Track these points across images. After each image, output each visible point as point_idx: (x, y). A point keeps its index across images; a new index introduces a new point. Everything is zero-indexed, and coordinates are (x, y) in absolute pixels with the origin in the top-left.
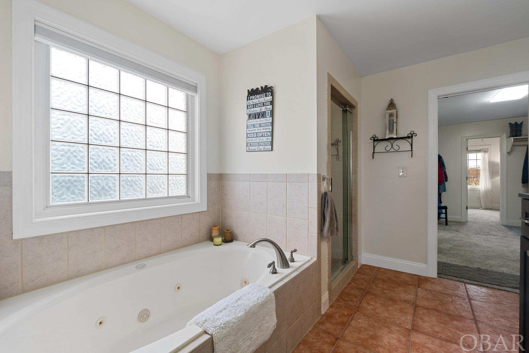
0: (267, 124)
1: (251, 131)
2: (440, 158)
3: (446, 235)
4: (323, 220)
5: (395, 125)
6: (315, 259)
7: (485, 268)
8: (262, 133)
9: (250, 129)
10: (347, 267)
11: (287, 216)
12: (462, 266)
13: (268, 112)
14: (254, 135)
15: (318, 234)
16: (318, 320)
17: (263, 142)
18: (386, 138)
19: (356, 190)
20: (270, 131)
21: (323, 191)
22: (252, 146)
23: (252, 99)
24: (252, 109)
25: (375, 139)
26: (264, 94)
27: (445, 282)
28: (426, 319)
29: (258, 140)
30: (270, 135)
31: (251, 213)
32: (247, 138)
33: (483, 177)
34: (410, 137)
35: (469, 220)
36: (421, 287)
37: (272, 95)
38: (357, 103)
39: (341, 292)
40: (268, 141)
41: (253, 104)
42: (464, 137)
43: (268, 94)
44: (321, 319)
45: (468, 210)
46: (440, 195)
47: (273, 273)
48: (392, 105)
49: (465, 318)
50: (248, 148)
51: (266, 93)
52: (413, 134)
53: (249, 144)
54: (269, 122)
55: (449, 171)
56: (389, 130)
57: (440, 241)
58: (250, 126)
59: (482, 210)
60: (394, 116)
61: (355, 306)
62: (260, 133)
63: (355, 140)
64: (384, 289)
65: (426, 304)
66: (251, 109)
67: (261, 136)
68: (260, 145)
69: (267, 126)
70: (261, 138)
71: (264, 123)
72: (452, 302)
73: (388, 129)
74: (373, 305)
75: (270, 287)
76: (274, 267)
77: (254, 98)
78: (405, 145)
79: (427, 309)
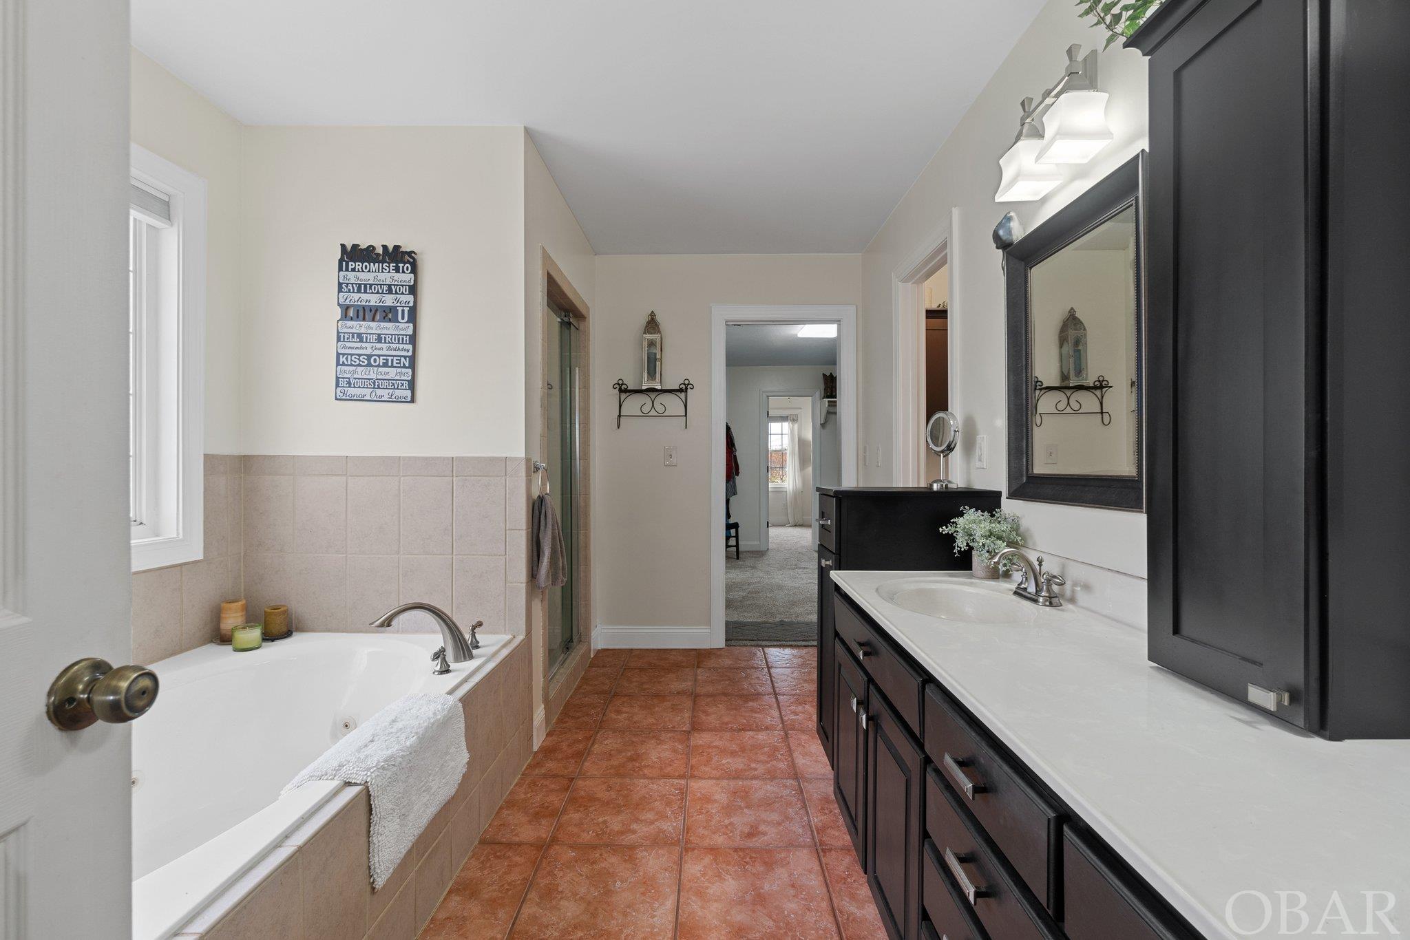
0: (399, 339)
1: (350, 348)
2: (728, 429)
3: (739, 576)
4: (535, 554)
5: (658, 363)
6: (521, 637)
7: (789, 620)
8: (385, 358)
9: (348, 345)
10: (570, 658)
11: (454, 553)
12: (759, 623)
13: (403, 311)
14: (360, 361)
15: (527, 583)
16: (528, 762)
17: (386, 380)
18: (644, 388)
19: (587, 494)
20: (407, 356)
21: (536, 493)
22: (354, 387)
23: (353, 270)
24: (357, 296)
25: (623, 387)
26: (391, 265)
27: (736, 650)
28: (711, 710)
29: (372, 373)
30: (407, 365)
31: (350, 554)
32: (338, 364)
33: (791, 467)
34: (683, 390)
35: (771, 546)
36: (701, 666)
37: (414, 271)
38: (588, 308)
39: (565, 706)
40: (403, 378)
41: (359, 282)
42: (763, 392)
43: (403, 267)
44: (532, 759)
45: (770, 528)
46: (728, 502)
47: (442, 672)
48: (652, 324)
49: (762, 695)
50: (343, 391)
51: (397, 265)
52: (688, 384)
53: (343, 383)
54: (406, 335)
55: (740, 454)
56: (648, 373)
57: (729, 588)
58: (346, 336)
59: (790, 528)
60: (656, 346)
61: (594, 721)
62: (379, 356)
63: (585, 387)
64: (643, 684)
65: (710, 689)
66: (352, 295)
67: (381, 364)
68: (378, 385)
69: (399, 343)
70: (380, 369)
71: (392, 335)
72: (746, 677)
73: (646, 371)
74: (626, 713)
75: (450, 693)
76: (444, 660)
77: (362, 268)
78: (673, 404)
79: (712, 695)
